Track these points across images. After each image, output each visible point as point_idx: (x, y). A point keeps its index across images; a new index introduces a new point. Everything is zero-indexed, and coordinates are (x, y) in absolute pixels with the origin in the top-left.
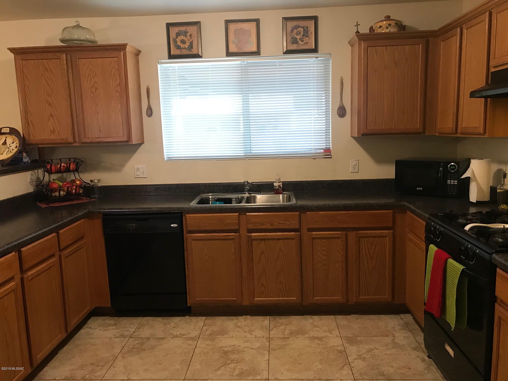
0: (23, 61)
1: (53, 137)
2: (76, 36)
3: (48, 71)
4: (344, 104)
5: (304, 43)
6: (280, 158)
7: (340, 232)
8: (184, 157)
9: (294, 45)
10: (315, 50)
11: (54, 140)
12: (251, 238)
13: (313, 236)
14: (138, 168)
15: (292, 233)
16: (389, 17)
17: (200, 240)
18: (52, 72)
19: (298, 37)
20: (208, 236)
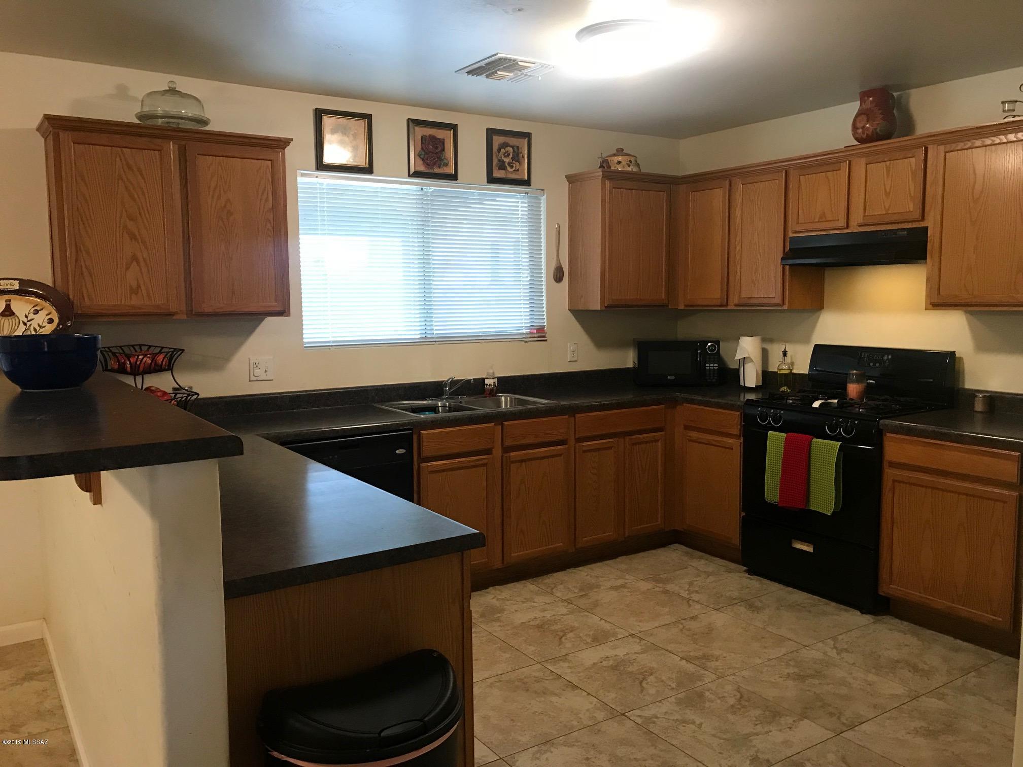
0: (76, 145)
1: (135, 301)
2: (183, 112)
3: (133, 170)
4: (562, 264)
5: (514, 171)
6: (483, 341)
7: (612, 440)
8: (334, 342)
9: (501, 171)
10: (527, 183)
11: (140, 308)
12: (510, 459)
13: (584, 449)
14: (257, 364)
15: (559, 447)
16: (622, 150)
17: (443, 471)
18: (141, 174)
19: (507, 160)
20: (453, 463)
